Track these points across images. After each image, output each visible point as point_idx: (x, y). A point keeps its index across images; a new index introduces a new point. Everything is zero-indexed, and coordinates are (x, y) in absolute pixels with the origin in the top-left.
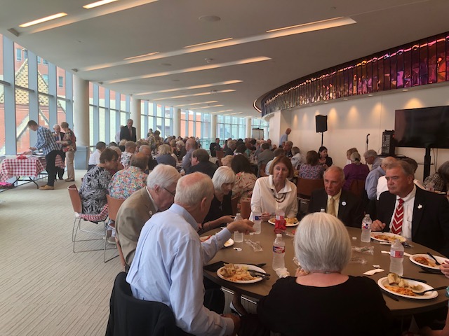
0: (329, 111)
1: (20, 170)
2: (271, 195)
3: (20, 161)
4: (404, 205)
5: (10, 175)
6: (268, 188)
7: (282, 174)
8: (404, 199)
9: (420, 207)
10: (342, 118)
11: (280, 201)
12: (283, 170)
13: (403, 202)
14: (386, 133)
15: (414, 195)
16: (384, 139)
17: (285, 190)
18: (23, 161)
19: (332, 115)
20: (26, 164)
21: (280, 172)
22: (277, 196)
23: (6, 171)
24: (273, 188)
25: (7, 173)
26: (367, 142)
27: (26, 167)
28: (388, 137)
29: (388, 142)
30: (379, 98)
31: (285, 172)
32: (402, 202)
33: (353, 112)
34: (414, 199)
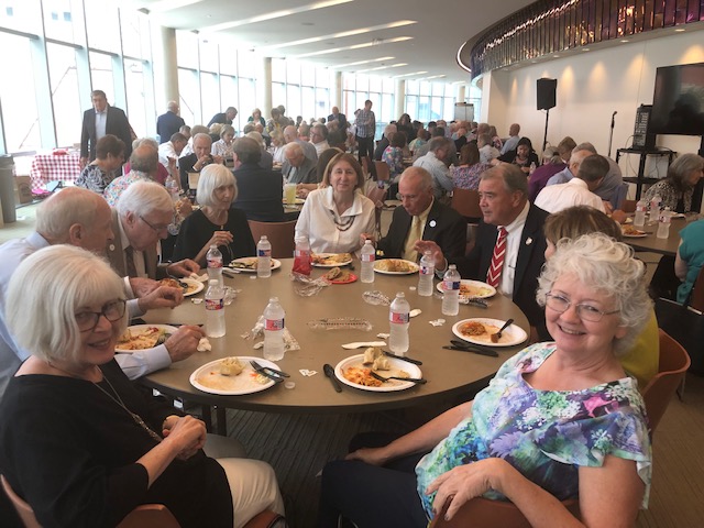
0: (561, 71)
1: (59, 171)
2: (329, 219)
3: (56, 157)
4: (508, 238)
5: (46, 179)
6: (325, 209)
7: (346, 180)
8: (508, 229)
9: (529, 241)
10: (581, 83)
11: (344, 228)
12: (347, 172)
13: (507, 233)
14: (643, 108)
15: (524, 221)
16: (639, 120)
17: (351, 212)
18: (61, 158)
19: (566, 79)
20: (66, 162)
21: (343, 176)
22: (339, 221)
23: (38, 172)
24: (333, 208)
25: (39, 175)
26: (613, 126)
27: (67, 167)
28: (645, 116)
29: (644, 125)
30: (640, 46)
31: (351, 177)
32: (505, 233)
33: (598, 72)
34: (522, 226)
